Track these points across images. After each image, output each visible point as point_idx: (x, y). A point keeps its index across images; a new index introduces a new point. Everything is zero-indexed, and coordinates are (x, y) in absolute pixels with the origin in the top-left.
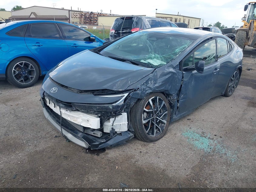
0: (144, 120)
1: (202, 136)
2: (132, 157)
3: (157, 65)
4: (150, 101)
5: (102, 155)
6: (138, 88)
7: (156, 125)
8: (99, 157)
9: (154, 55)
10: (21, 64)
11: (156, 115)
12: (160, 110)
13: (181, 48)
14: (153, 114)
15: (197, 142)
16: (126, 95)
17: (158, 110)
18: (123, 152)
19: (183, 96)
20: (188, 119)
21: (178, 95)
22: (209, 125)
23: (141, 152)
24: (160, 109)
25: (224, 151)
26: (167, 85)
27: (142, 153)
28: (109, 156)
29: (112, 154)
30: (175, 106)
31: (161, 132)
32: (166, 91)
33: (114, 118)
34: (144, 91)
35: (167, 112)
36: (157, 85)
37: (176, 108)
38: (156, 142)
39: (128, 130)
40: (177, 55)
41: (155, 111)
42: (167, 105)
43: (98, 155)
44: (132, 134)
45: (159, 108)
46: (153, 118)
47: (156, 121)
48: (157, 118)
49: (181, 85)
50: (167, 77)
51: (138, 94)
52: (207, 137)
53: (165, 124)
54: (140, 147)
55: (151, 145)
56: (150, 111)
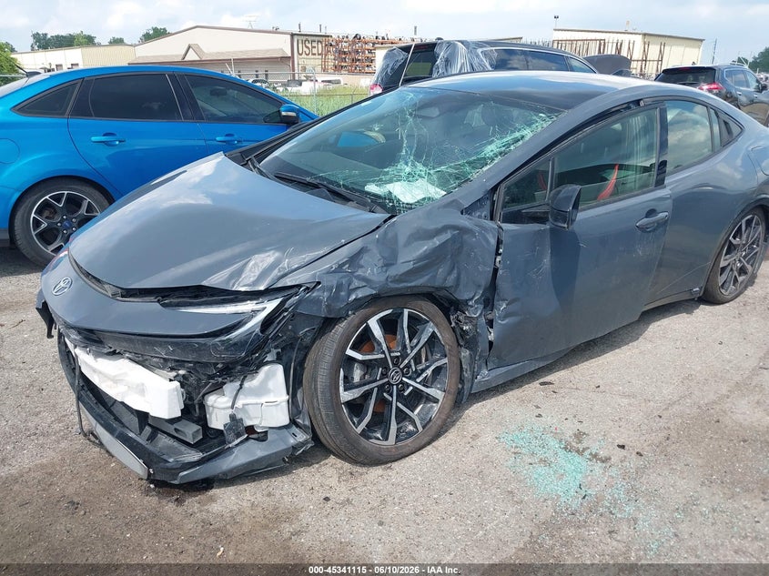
0: (345, 390)
1: (571, 447)
2: (290, 516)
3: (411, 202)
4: (373, 324)
5: (193, 503)
6: (319, 283)
7: (397, 407)
8: (180, 509)
9: (413, 165)
10: (58, 198)
11: (402, 370)
12: (418, 354)
13: (505, 140)
14: (386, 368)
15: (542, 470)
16: (270, 306)
17: (408, 355)
18: (269, 495)
19: (504, 306)
20: (542, 384)
21: (489, 303)
22: (613, 408)
23: (327, 499)
24: (415, 351)
25: (629, 509)
26: (440, 270)
27: (330, 504)
28: (215, 507)
29: (226, 500)
30: (480, 339)
31: (420, 429)
32: (438, 289)
33: (238, 384)
34: (343, 293)
35: (445, 360)
36: (393, 272)
37: (483, 346)
38: (395, 465)
39: (293, 422)
40: (486, 164)
41: (397, 357)
42: (445, 337)
43: (179, 502)
44: (302, 437)
45: (412, 348)
46: (388, 383)
47: (400, 393)
48: (402, 382)
49: (496, 270)
50: (437, 241)
51: (318, 301)
52: (587, 453)
53: (436, 401)
54: (333, 482)
55: (376, 472)
56: (370, 360)
